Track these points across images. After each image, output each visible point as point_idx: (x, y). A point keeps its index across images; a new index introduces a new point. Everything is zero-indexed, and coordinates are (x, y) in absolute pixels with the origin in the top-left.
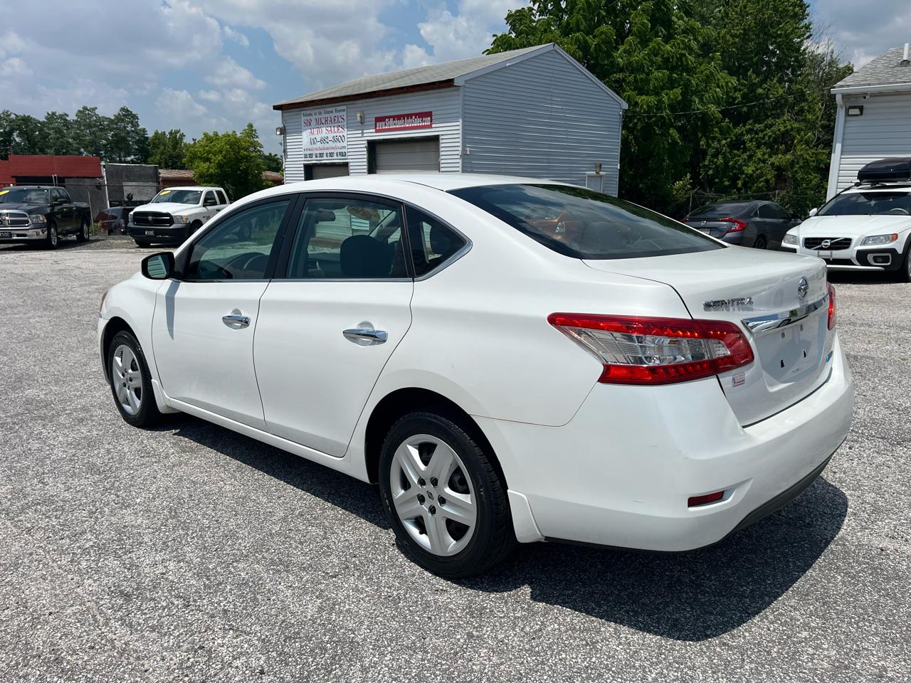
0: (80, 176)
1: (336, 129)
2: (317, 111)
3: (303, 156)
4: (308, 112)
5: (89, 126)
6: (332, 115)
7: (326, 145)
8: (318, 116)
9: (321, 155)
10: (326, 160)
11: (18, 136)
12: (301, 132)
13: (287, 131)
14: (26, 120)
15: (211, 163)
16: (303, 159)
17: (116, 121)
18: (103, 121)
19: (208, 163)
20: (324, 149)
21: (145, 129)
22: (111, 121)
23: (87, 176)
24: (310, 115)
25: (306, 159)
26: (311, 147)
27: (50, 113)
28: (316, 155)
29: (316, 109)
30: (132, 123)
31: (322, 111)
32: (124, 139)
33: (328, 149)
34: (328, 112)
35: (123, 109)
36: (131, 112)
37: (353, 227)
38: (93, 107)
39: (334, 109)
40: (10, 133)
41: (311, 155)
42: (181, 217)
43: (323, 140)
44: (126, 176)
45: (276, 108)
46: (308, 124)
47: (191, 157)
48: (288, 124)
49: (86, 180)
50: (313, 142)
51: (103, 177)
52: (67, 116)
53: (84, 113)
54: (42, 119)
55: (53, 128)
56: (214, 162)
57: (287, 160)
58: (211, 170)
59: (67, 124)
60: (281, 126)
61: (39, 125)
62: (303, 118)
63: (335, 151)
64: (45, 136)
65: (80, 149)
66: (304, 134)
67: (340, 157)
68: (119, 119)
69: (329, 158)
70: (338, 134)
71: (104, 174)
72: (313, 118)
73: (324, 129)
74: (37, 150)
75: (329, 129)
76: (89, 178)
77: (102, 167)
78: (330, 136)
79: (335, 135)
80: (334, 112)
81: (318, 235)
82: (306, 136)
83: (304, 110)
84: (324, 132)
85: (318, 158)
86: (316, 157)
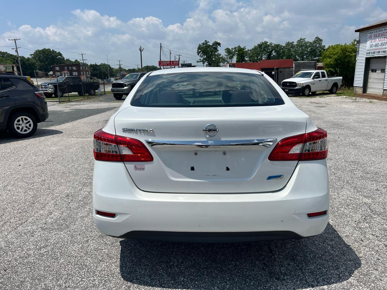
0: (285, 67)
1: (383, 39)
2: (375, 31)
3: (366, 54)
4: (371, 32)
5: (301, 46)
6: (382, 32)
7: (377, 48)
8: (376, 33)
9: (374, 53)
10: (376, 55)
11: (274, 53)
12: (367, 42)
13: (361, 42)
14: (277, 46)
15: (332, 59)
16: (365, 55)
17: (313, 43)
18: (307, 43)
19: (331, 59)
20: (376, 49)
21: (325, 45)
22: (311, 43)
23: (287, 67)
24: (372, 33)
25: (367, 55)
26: (370, 49)
27: (287, 42)
28: (372, 52)
29: (375, 30)
30: (319, 43)
31: (378, 30)
32: (315, 50)
33: (378, 49)
34: (381, 31)
35: (316, 38)
36: (320, 39)
37: (384, 88)
38: (304, 38)
39: (383, 29)
40: (271, 51)
41: (369, 53)
42: (301, 84)
43: (376, 45)
44: (303, 66)
45: (356, 31)
46: (370, 38)
47: (324, 57)
48: (361, 39)
49: (287, 69)
50: (371, 46)
51: (293, 67)
52: (294, 42)
53: (300, 41)
54: (284, 45)
55: (287, 48)
56: (333, 59)
57: (359, 56)
58: (331, 62)
59: (293, 46)
60: (358, 39)
61: (282, 47)
62: (369, 35)
63: (381, 50)
64: (284, 52)
65: (296, 56)
66: (368, 42)
67: (383, 53)
68: (315, 42)
69: (378, 54)
70: (384, 42)
71: (294, 66)
72: (373, 34)
73: (377, 39)
74: (280, 58)
75: (380, 39)
76: (288, 68)
77: (294, 63)
78: (380, 43)
79: (382, 42)
80: (384, 30)
81: (368, 92)
82: (369, 43)
83: (369, 31)
84: (377, 41)
85: (373, 54)
86: (372, 54)
